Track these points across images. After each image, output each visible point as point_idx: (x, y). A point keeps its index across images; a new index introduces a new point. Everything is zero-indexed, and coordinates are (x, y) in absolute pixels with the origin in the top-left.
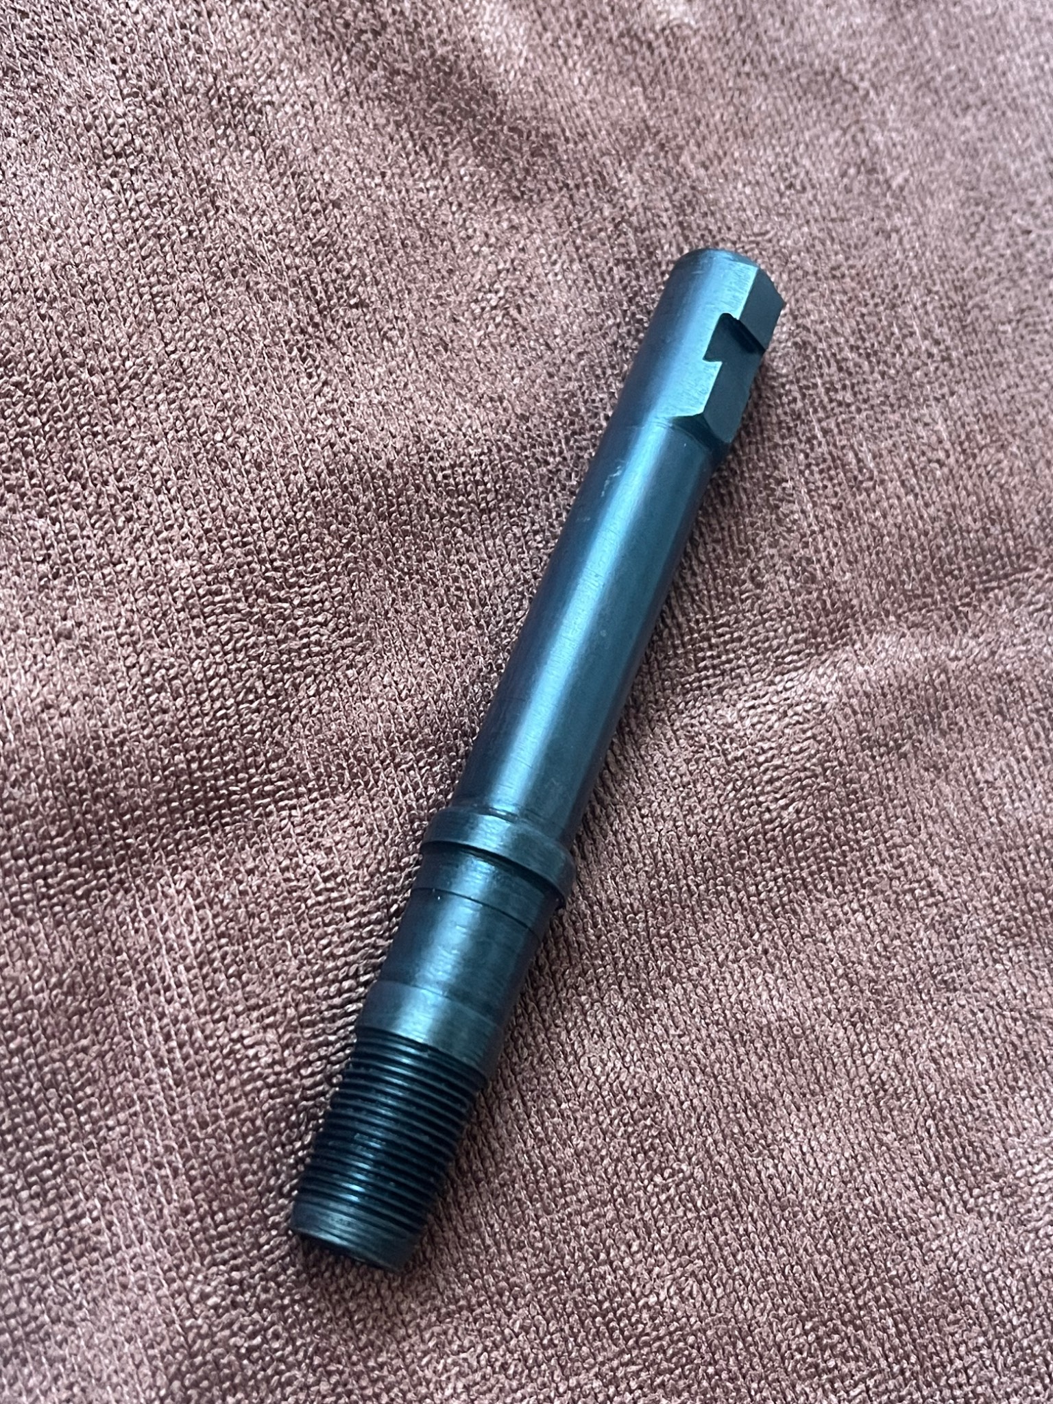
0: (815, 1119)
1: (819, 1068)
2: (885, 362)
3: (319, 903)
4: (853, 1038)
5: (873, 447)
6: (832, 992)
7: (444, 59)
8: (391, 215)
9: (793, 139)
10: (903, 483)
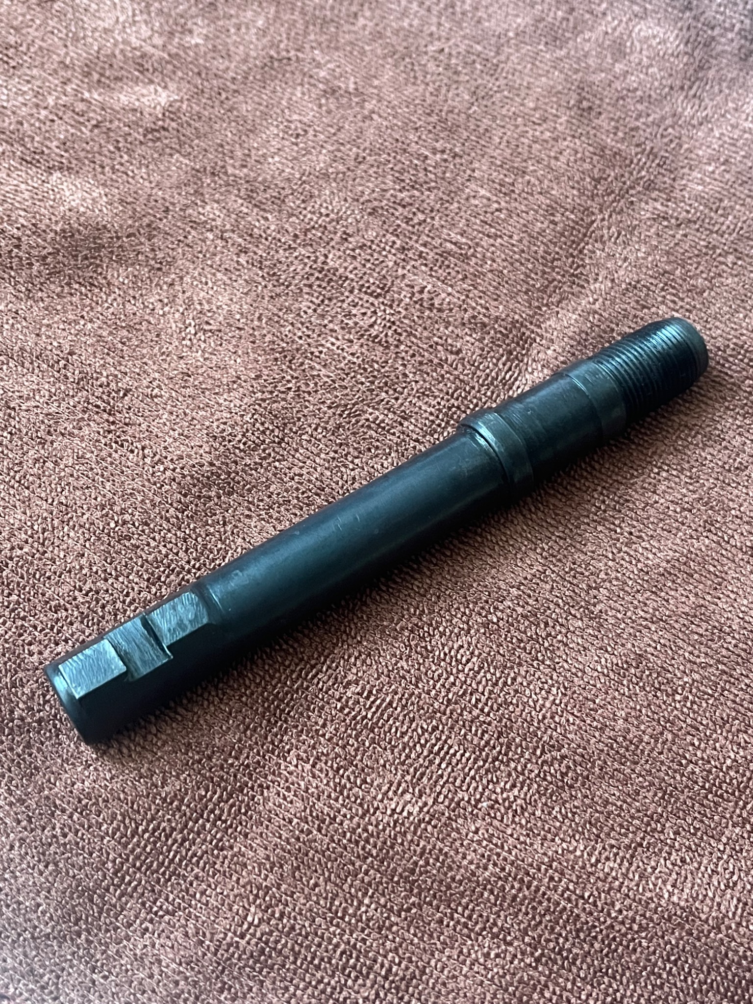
0: (733, 596)
1: (712, 569)
2: (426, 182)
3: (374, 713)
4: (715, 538)
5: (457, 230)
6: (683, 524)
7: (63, 231)
8: (105, 334)
9: (279, 111)
10: (488, 236)
